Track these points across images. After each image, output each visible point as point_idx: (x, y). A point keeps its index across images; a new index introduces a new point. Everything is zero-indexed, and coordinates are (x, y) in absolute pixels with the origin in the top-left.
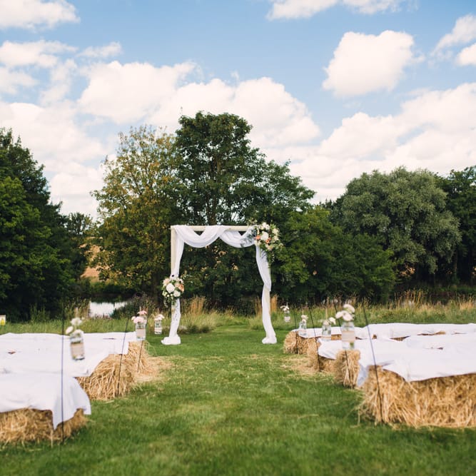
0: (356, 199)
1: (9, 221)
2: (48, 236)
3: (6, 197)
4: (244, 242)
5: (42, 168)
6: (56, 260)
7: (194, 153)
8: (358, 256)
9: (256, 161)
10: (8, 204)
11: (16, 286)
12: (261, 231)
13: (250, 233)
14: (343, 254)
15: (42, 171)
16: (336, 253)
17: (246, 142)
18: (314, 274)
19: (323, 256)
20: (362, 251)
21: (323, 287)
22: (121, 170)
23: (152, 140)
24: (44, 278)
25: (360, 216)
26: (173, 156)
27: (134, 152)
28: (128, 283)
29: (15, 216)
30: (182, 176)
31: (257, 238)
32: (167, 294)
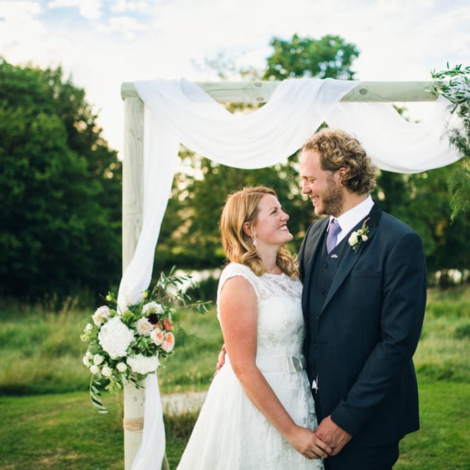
3: (39, 140)
10: (40, 149)
29: (51, 166)
32: (103, 363)
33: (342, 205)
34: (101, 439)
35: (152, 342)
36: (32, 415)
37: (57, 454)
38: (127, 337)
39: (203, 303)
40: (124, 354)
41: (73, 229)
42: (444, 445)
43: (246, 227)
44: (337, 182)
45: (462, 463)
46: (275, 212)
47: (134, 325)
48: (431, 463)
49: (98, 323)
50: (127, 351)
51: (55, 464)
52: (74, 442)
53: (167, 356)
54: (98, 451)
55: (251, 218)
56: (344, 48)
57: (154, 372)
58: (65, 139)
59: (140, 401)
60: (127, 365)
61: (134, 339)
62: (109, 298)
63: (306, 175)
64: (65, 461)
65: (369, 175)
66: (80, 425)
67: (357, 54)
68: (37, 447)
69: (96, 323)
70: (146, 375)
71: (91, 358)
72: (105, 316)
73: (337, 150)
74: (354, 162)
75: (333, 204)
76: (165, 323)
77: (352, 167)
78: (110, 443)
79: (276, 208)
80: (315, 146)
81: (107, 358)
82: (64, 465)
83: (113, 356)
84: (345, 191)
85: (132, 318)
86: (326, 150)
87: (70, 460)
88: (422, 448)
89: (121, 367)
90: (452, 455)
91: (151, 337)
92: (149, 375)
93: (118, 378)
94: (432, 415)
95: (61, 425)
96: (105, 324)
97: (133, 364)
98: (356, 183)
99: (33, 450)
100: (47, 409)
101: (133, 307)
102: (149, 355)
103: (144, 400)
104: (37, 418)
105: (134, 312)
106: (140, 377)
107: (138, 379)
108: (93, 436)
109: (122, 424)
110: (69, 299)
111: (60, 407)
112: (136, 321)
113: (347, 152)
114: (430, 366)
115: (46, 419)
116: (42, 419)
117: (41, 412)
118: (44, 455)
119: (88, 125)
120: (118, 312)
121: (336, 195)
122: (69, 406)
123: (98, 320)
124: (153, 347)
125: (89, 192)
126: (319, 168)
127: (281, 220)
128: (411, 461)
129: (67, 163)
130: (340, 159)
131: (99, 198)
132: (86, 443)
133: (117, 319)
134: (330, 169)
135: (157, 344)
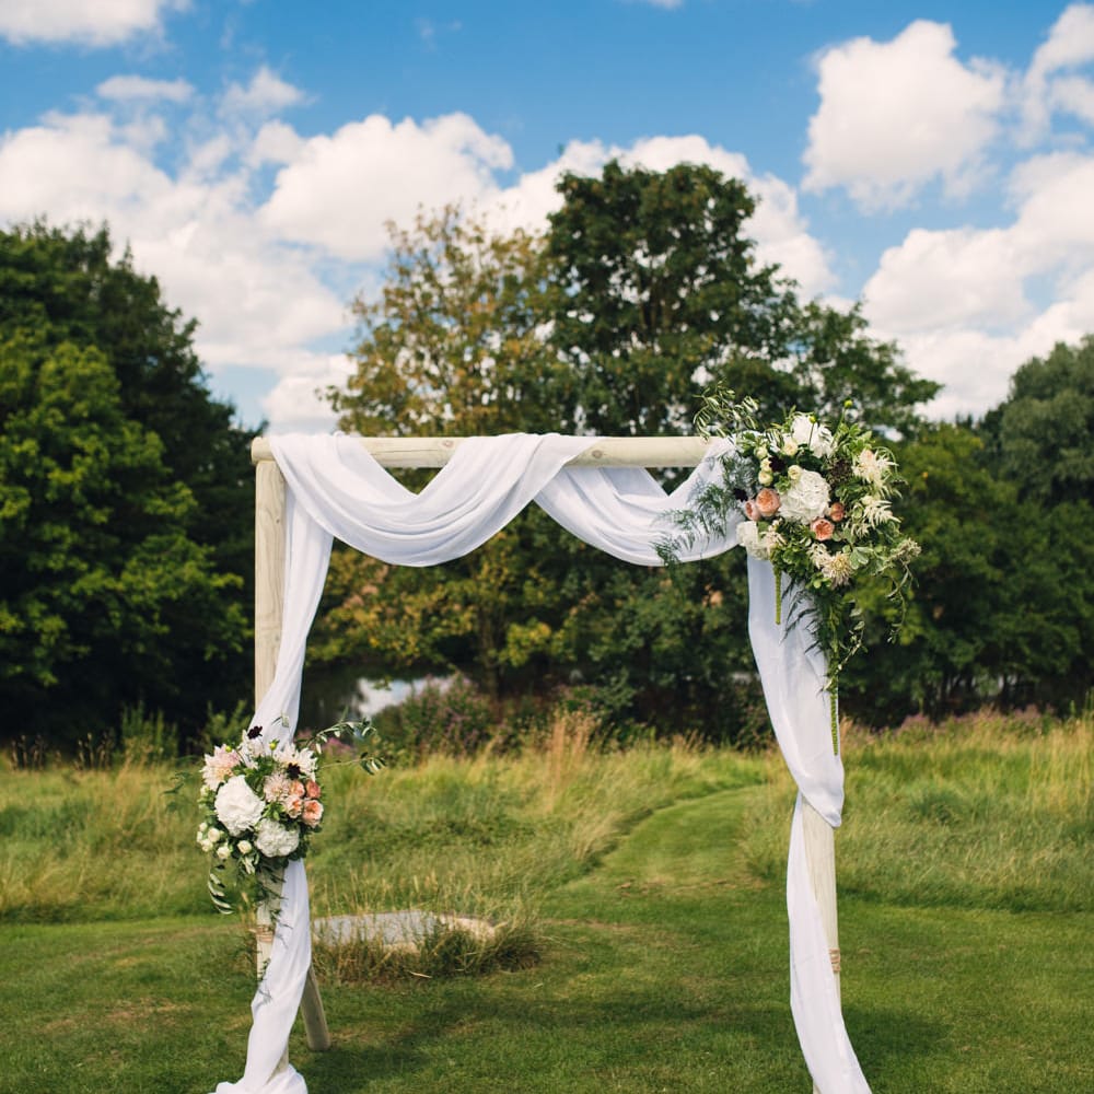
0: (1040, 408)
1: (67, 466)
2: (181, 509)
3: (59, 399)
4: (677, 533)
5: (191, 327)
6: (201, 576)
7: (596, 278)
8: (1064, 566)
9: (771, 300)
10: (61, 418)
11: (83, 650)
12: (780, 464)
13: (716, 477)
14: (1019, 560)
15: (193, 336)
16: (1000, 559)
17: (742, 246)
18: (937, 614)
19: (968, 567)
20: (1076, 552)
21: (966, 654)
22: (395, 325)
23: (479, 240)
24: (166, 629)
25: (1050, 453)
26: (543, 287)
27: (430, 277)
28: (406, 642)
29: (83, 453)
30: (560, 340)
31: (759, 506)
32: (221, 840)
49: (213, 783)
76: (308, 786)
83: (233, 830)
89: (244, 846)
104: (96, 956)
119: (165, 362)
129: (118, 447)
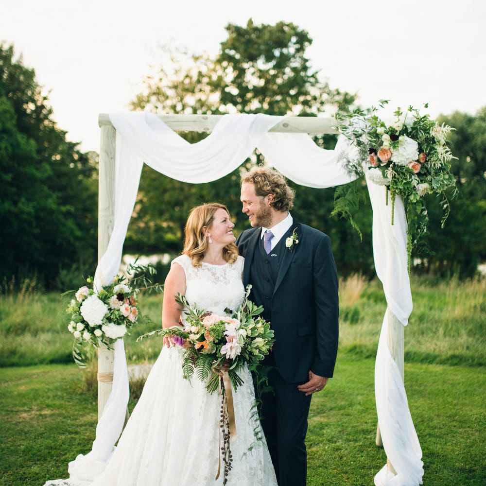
2: (45, 175)
6: (55, 206)
9: (319, 85)
17: (306, 60)
23: (186, 53)
24: (39, 231)
31: (380, 157)
32: (84, 330)
33: (271, 219)
34: (69, 400)
35: (122, 314)
36: (4, 383)
37: (33, 410)
38: (103, 309)
39: (160, 286)
40: (100, 323)
41: (22, 212)
42: (359, 407)
43: (204, 229)
44: (267, 204)
45: (370, 421)
46: (225, 221)
47: (107, 301)
48: (345, 420)
49: (80, 300)
50: (102, 321)
51: (34, 418)
52: (47, 402)
53: (132, 325)
54: (68, 408)
55: (208, 224)
56: (297, 34)
57: (121, 338)
58: (14, 122)
59: (110, 360)
60: (103, 332)
61: (108, 312)
62: (89, 280)
63: (245, 200)
64: (41, 415)
65: (288, 199)
66: (49, 390)
67: (310, 41)
68: (15, 405)
69: (78, 299)
70: (116, 339)
71: (75, 326)
72: (85, 294)
73: (267, 182)
74: (278, 190)
75: (264, 219)
76: (131, 300)
77: (277, 193)
78: (77, 403)
79: (226, 218)
80: (252, 180)
81: (87, 326)
82: (41, 418)
83: (92, 324)
84: (272, 209)
85: (106, 296)
86: (259, 182)
87: (45, 415)
88: (340, 410)
89: (98, 333)
90: (363, 415)
91: (121, 310)
92: (118, 339)
93: (95, 341)
94: (353, 386)
95: (32, 390)
96: (86, 300)
97: (107, 331)
98: (280, 205)
99: (12, 407)
100: (16, 378)
101: (107, 287)
102: (119, 324)
103: (113, 358)
104: (8, 385)
105: (107, 291)
106: (112, 341)
107: (109, 342)
108: (62, 398)
109: (96, 377)
110: (27, 281)
111: (27, 376)
112: (109, 298)
113: (273, 183)
114: (360, 346)
115: (18, 385)
116: (14, 385)
117: (11, 380)
118: (22, 411)
119: (37, 107)
120: (95, 290)
121: (266, 213)
122: (36, 376)
123: (80, 297)
124: (122, 318)
125: (39, 175)
126: (254, 195)
127: (228, 228)
128: (329, 418)
129: (16, 145)
130: (269, 188)
131: (48, 181)
132: (57, 402)
133: (95, 296)
134: (262, 195)
135: (126, 316)
